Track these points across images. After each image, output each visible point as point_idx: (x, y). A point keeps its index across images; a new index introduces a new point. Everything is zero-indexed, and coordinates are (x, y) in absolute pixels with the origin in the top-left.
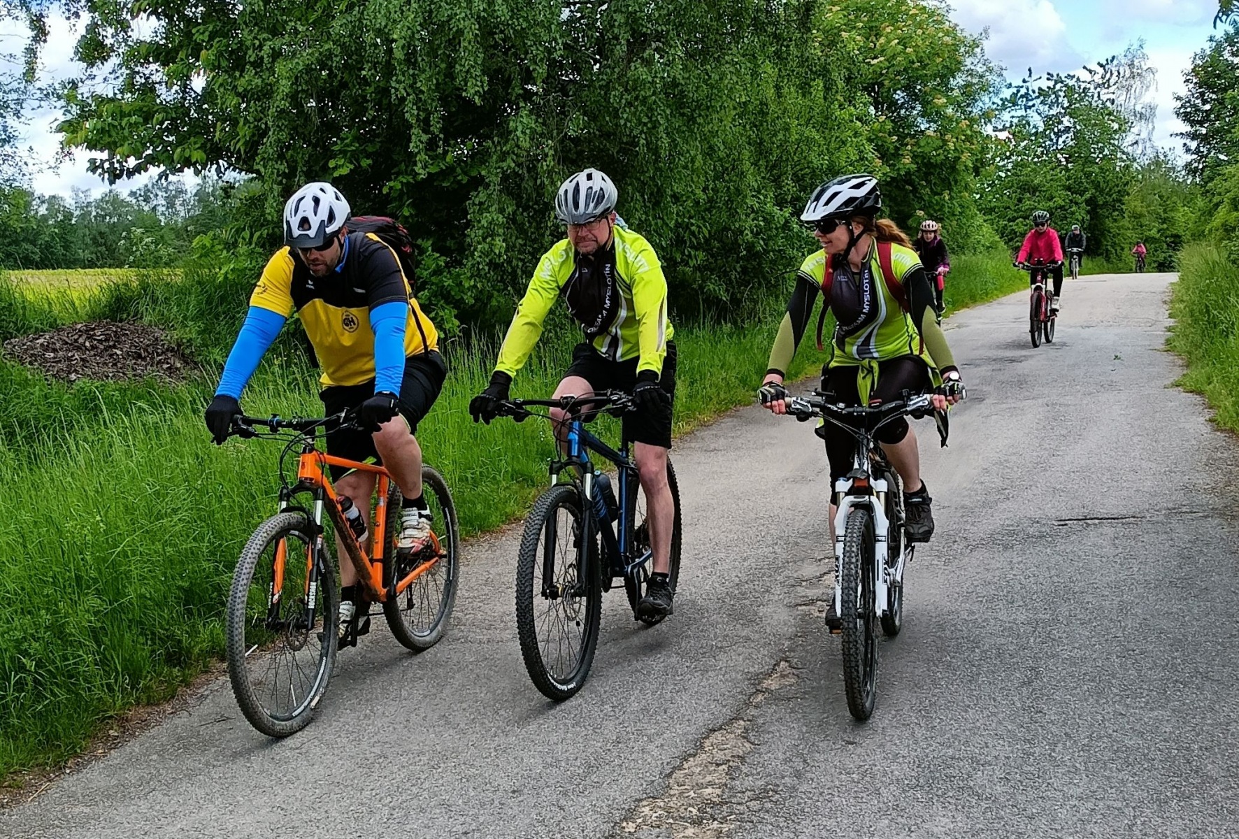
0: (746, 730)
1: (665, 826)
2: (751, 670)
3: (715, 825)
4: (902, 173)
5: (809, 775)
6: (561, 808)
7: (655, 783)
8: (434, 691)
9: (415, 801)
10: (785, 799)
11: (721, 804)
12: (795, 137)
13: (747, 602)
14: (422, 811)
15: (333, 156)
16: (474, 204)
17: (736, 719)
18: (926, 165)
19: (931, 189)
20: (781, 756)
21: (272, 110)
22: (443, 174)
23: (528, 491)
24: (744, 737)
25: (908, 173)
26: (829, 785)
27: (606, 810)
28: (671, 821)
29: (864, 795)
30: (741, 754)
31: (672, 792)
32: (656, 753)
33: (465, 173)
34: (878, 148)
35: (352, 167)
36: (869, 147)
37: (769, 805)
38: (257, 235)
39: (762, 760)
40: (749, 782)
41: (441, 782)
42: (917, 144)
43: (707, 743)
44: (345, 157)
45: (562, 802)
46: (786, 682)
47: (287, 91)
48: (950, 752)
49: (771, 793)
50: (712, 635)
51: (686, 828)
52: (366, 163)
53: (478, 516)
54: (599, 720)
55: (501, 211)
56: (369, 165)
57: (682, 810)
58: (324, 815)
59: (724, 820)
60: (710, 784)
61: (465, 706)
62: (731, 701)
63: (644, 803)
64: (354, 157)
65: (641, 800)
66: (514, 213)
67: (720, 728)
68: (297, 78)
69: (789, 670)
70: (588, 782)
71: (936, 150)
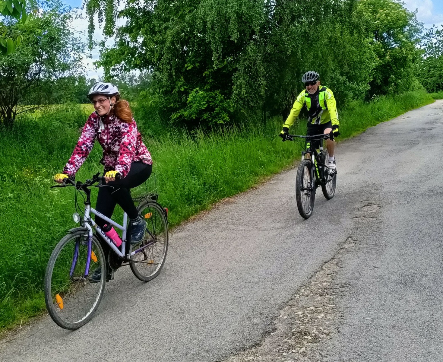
0: (338, 262)
1: (310, 296)
2: (338, 241)
3: (328, 296)
4: (386, 62)
5: (362, 279)
6: (273, 289)
7: (306, 281)
8: (227, 247)
9: (222, 286)
10: (353, 287)
11: (330, 289)
12: (347, 50)
13: (336, 217)
14: (225, 289)
15: (186, 63)
16: (235, 77)
17: (333, 258)
18: (395, 59)
19: (397, 68)
20: (351, 272)
21: (165, 47)
22: (224, 68)
23: (256, 177)
24: (337, 265)
25: (389, 62)
26: (369, 282)
27: (289, 290)
28: (312, 294)
29: (382, 286)
30: (336, 271)
31: (312, 284)
32: (306, 270)
33: (231, 67)
34: (377, 54)
35: (193, 66)
36: (374, 54)
37: (347, 289)
38: (161, 90)
39: (344, 273)
40: (339, 281)
41: (230, 279)
42: (392, 52)
43: (324, 267)
44: (190, 63)
45: (273, 287)
46: (351, 245)
47: (170, 40)
48: (413, 271)
49: (348, 285)
50: (324, 229)
51: (318, 297)
52: (197, 65)
53: (239, 187)
54: (285, 258)
55: (244, 79)
56: (199, 66)
57: (316, 290)
58: (191, 290)
59: (331, 294)
60: (325, 282)
61: (238, 253)
62: (332, 252)
63: (302, 288)
64: (193, 63)
65: (301, 287)
66: (249, 80)
67: (328, 262)
68: (173, 36)
69: (352, 241)
70: (282, 280)
71: (398, 53)
